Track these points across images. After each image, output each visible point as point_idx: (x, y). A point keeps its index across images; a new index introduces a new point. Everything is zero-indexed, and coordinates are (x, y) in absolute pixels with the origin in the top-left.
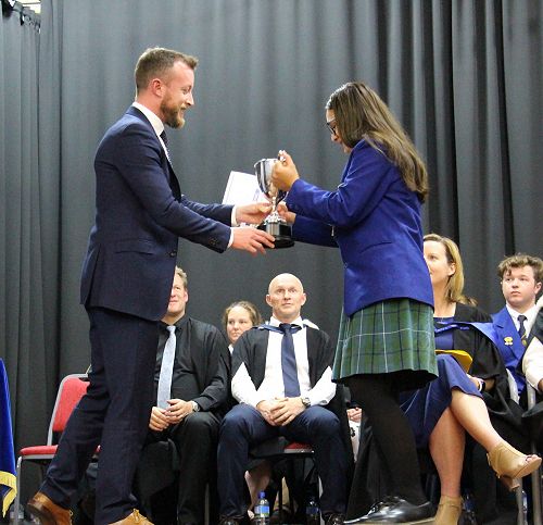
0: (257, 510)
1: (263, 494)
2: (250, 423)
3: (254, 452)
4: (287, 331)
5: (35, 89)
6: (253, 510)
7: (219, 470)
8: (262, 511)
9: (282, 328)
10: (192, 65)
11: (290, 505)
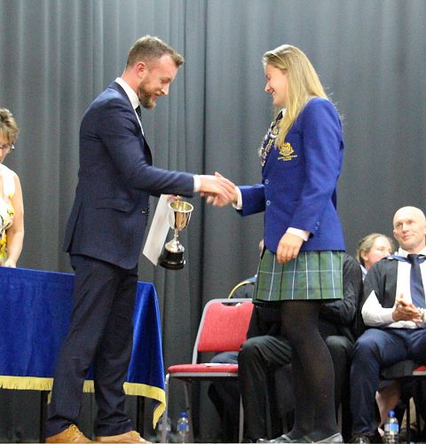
0: (387, 427)
1: (392, 413)
2: (381, 346)
3: (384, 374)
4: (415, 261)
5: (182, 36)
6: (383, 428)
7: (352, 389)
8: (391, 429)
9: (410, 259)
10: (178, 63)
11: (418, 424)
